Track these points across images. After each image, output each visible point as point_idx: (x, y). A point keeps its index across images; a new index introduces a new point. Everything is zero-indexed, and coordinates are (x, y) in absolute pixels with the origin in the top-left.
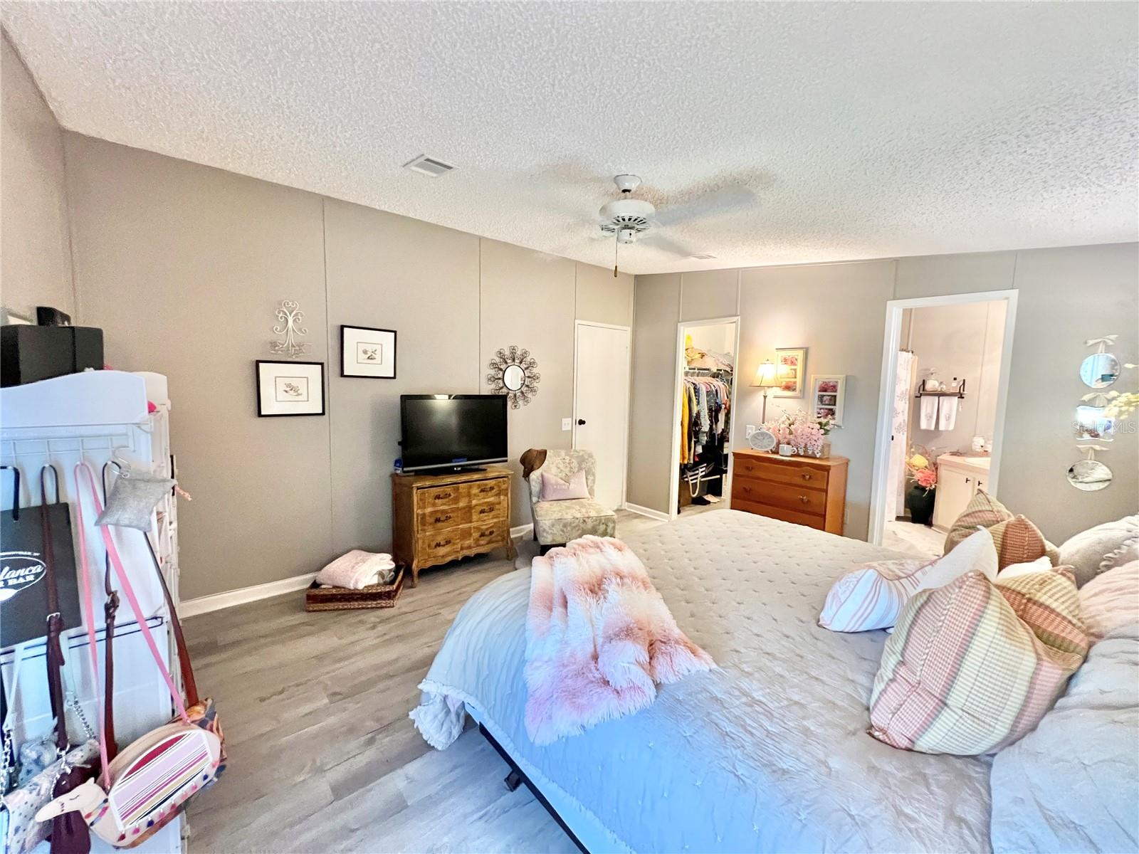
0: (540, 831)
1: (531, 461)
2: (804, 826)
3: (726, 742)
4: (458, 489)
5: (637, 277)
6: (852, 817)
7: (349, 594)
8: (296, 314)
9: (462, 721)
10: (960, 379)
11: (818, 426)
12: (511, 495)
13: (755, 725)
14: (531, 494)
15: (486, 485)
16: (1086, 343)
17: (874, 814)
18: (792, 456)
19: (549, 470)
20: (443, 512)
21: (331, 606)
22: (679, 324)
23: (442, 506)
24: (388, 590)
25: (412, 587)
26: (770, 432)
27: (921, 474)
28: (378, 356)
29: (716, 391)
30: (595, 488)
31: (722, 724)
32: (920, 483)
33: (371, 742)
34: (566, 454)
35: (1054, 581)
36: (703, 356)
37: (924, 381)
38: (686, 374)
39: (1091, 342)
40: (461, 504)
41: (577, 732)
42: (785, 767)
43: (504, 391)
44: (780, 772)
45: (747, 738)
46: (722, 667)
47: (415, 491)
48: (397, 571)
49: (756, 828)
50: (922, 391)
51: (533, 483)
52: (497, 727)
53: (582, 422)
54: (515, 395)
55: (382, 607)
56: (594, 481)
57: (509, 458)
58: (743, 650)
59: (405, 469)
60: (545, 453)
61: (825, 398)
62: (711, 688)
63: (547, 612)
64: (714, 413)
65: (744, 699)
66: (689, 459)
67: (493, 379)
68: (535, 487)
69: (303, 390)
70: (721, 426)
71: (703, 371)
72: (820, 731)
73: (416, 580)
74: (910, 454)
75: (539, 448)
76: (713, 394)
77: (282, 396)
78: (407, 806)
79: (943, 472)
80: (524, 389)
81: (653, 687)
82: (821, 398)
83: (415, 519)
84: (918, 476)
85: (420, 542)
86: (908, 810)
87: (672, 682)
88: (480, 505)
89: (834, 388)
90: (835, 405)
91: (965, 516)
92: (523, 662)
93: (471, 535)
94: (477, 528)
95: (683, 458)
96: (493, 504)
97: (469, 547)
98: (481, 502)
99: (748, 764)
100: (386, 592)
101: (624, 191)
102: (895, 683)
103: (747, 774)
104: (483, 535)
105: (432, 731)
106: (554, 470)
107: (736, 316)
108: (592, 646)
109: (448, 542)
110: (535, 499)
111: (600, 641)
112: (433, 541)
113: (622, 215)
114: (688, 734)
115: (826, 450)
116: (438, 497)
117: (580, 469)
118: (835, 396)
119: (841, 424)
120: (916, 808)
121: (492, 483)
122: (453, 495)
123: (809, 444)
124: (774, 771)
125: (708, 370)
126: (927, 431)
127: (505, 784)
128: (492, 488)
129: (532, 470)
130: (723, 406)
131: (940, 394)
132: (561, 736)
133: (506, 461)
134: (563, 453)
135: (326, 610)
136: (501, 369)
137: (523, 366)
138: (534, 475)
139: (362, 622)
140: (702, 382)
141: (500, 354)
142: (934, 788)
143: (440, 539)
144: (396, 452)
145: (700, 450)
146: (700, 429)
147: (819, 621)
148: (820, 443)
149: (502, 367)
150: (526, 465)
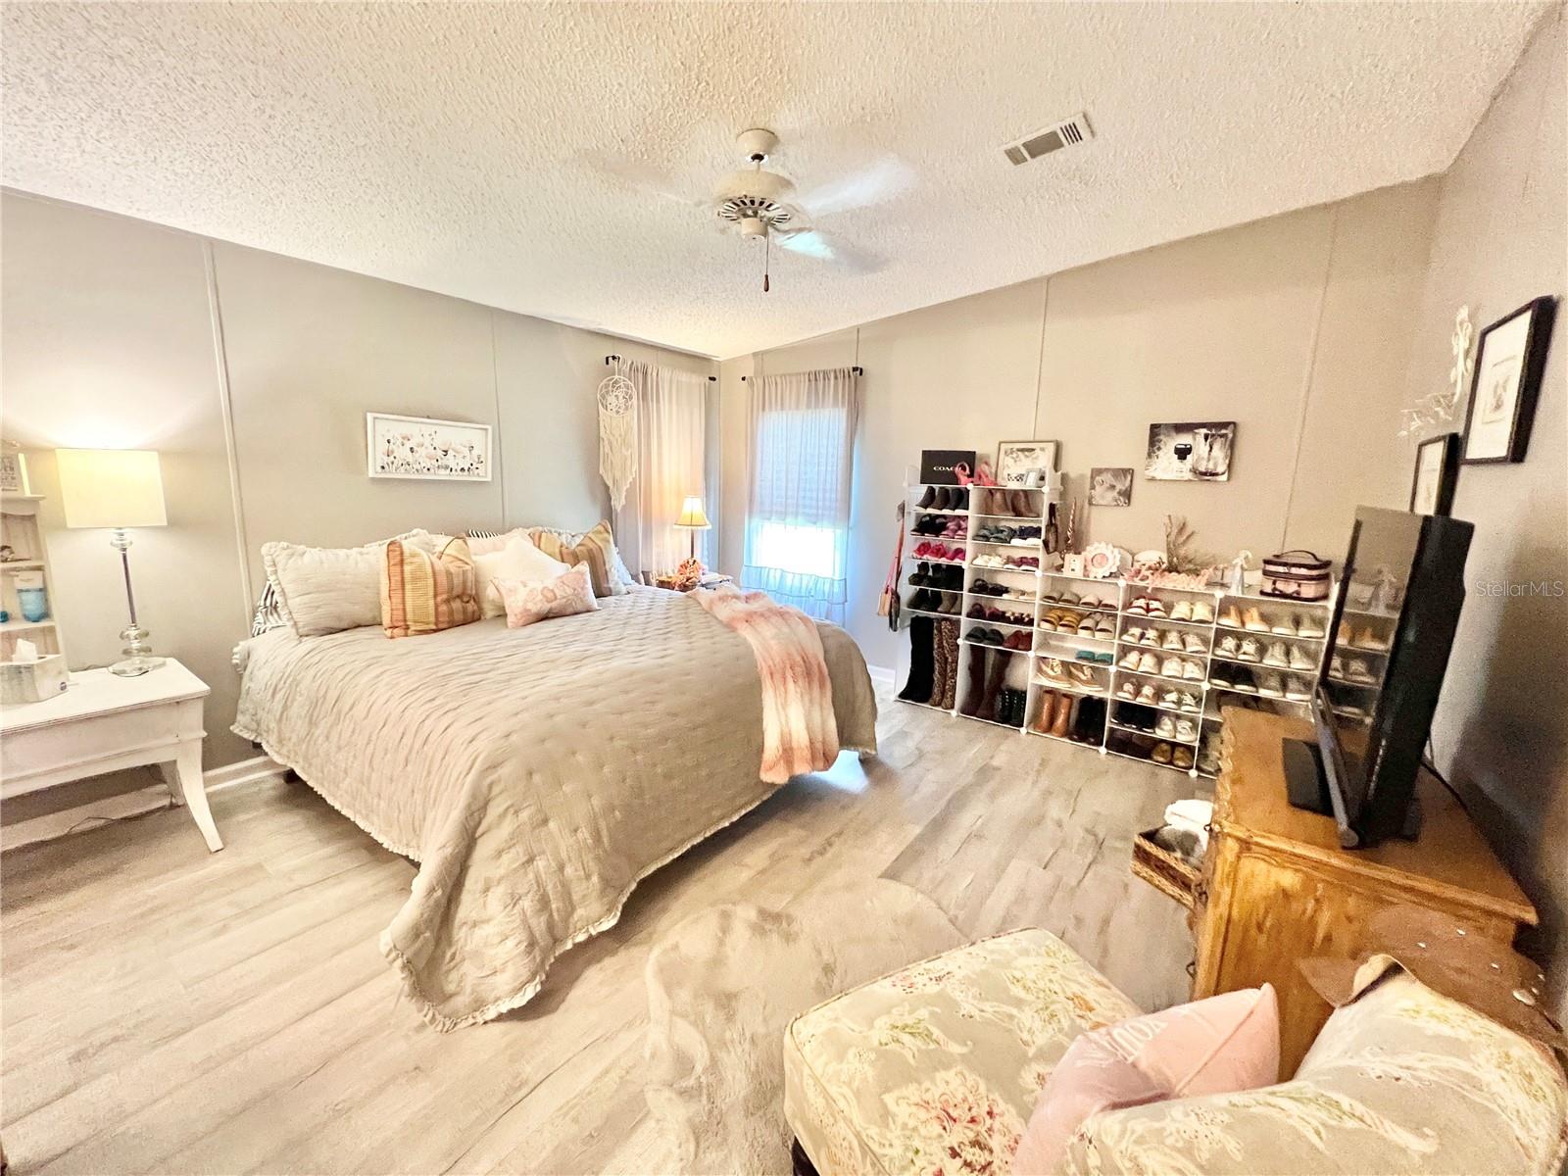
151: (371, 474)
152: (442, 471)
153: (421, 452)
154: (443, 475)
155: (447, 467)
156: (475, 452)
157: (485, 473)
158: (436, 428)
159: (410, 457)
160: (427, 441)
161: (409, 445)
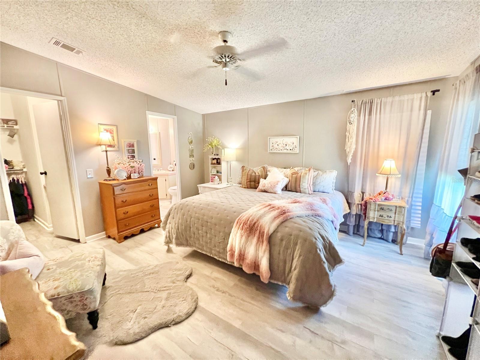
18: (138, 178)
39: (189, 133)
82: (128, 151)
89: (133, 146)
90: (134, 153)
107: (61, 96)
118: (134, 149)
151: (269, 152)
152: (285, 150)
153: (280, 145)
154: (285, 151)
155: (286, 149)
156: (294, 145)
157: (297, 151)
158: (283, 139)
159: (277, 147)
160: (281, 142)
161: (277, 144)
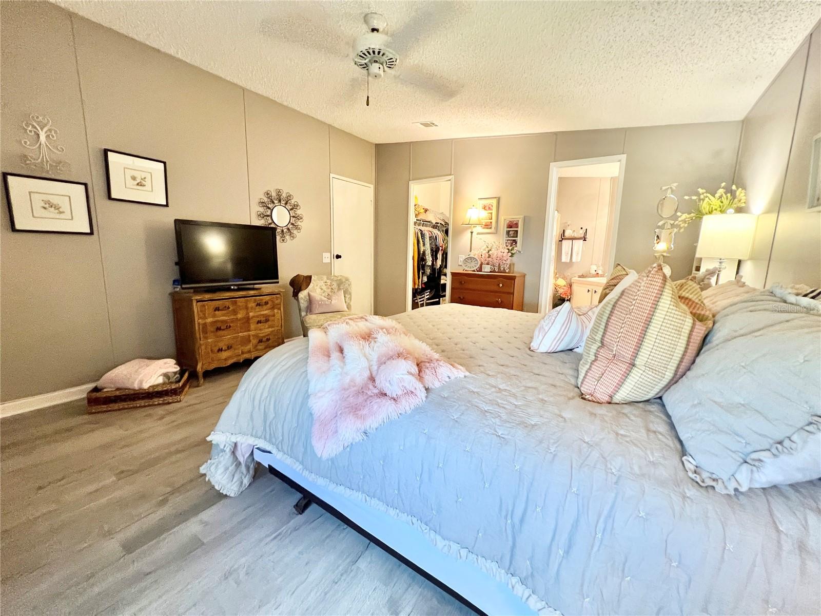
0: (327, 538)
1: (299, 284)
2: (555, 455)
3: (486, 416)
4: (236, 302)
5: (378, 146)
6: (587, 443)
7: (134, 394)
8: (50, 130)
9: (252, 472)
10: (584, 229)
11: (507, 251)
12: (284, 308)
13: (505, 403)
14: (300, 310)
15: (262, 300)
16: (661, 189)
17: (601, 437)
18: (491, 272)
19: (316, 290)
20: (223, 322)
21: (116, 406)
22: (410, 182)
23: (221, 316)
24: (173, 387)
25: (198, 386)
26: (476, 257)
27: (563, 290)
28: (148, 183)
29: (436, 236)
30: (352, 303)
31: (481, 406)
32: (561, 296)
33: (164, 502)
34: (328, 279)
35: (687, 284)
36: (426, 211)
37: (564, 230)
38: (415, 223)
39: (664, 188)
40: (239, 316)
41: (359, 437)
42: (533, 423)
43: (273, 226)
44: (530, 427)
45: (501, 410)
46: (474, 374)
47: (194, 303)
48: (182, 373)
49: (518, 467)
50: (563, 237)
51: (301, 301)
52: (286, 456)
53: (338, 257)
54: (283, 231)
55: (169, 403)
56: (350, 299)
57: (280, 280)
58: (485, 365)
59: (183, 286)
60: (310, 277)
61: (511, 232)
62: (468, 386)
63: (326, 358)
64: (435, 252)
65: (493, 390)
66: (418, 285)
67: (262, 216)
68: (303, 304)
69: (65, 207)
70: (439, 262)
71: (426, 223)
72: (551, 399)
73: (202, 381)
74: (556, 278)
75: (305, 273)
76: (433, 239)
77: (39, 212)
78: (203, 544)
79: (574, 287)
80: (290, 226)
81: (423, 390)
82: (508, 232)
83: (197, 328)
84: (561, 291)
85: (203, 347)
86: (622, 432)
87: (437, 386)
88: (257, 316)
89: (516, 225)
90: (517, 237)
91: (611, 280)
92: (307, 396)
93: (250, 341)
94: (256, 336)
95: (414, 283)
96: (269, 316)
97: (249, 352)
98: (256, 314)
99: (506, 427)
100: (172, 390)
101: (373, 30)
102: (597, 362)
103: (506, 433)
104: (261, 341)
105: (224, 482)
106: (318, 291)
107: (450, 175)
108: (368, 371)
109: (229, 348)
110: (303, 314)
111: (375, 368)
112: (215, 346)
113: (372, 47)
114: (455, 418)
115: (512, 267)
116: (217, 309)
117: (339, 289)
118: (517, 231)
119: (520, 250)
120: (626, 430)
121: (267, 298)
122: (231, 308)
123: (501, 264)
124: (526, 427)
125: (429, 222)
126: (565, 263)
127: (294, 510)
128: (266, 303)
129: (300, 290)
130: (441, 248)
131: (573, 239)
132: (346, 445)
133: (278, 282)
134: (325, 278)
135: (110, 411)
136: (269, 208)
137: (289, 207)
138: (302, 295)
139: (150, 415)
140: (426, 230)
141: (268, 194)
142: (633, 418)
143: (222, 345)
144: (174, 273)
145: (425, 279)
146: (425, 263)
147: (530, 348)
148: (508, 262)
149: (270, 206)
150: (295, 287)
